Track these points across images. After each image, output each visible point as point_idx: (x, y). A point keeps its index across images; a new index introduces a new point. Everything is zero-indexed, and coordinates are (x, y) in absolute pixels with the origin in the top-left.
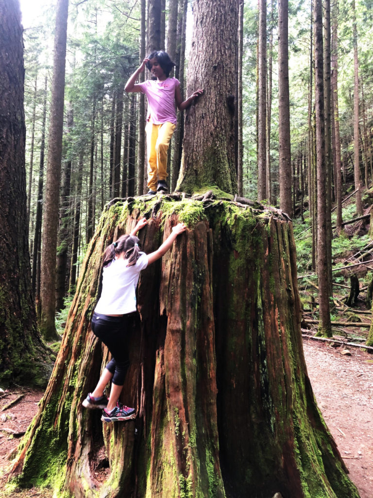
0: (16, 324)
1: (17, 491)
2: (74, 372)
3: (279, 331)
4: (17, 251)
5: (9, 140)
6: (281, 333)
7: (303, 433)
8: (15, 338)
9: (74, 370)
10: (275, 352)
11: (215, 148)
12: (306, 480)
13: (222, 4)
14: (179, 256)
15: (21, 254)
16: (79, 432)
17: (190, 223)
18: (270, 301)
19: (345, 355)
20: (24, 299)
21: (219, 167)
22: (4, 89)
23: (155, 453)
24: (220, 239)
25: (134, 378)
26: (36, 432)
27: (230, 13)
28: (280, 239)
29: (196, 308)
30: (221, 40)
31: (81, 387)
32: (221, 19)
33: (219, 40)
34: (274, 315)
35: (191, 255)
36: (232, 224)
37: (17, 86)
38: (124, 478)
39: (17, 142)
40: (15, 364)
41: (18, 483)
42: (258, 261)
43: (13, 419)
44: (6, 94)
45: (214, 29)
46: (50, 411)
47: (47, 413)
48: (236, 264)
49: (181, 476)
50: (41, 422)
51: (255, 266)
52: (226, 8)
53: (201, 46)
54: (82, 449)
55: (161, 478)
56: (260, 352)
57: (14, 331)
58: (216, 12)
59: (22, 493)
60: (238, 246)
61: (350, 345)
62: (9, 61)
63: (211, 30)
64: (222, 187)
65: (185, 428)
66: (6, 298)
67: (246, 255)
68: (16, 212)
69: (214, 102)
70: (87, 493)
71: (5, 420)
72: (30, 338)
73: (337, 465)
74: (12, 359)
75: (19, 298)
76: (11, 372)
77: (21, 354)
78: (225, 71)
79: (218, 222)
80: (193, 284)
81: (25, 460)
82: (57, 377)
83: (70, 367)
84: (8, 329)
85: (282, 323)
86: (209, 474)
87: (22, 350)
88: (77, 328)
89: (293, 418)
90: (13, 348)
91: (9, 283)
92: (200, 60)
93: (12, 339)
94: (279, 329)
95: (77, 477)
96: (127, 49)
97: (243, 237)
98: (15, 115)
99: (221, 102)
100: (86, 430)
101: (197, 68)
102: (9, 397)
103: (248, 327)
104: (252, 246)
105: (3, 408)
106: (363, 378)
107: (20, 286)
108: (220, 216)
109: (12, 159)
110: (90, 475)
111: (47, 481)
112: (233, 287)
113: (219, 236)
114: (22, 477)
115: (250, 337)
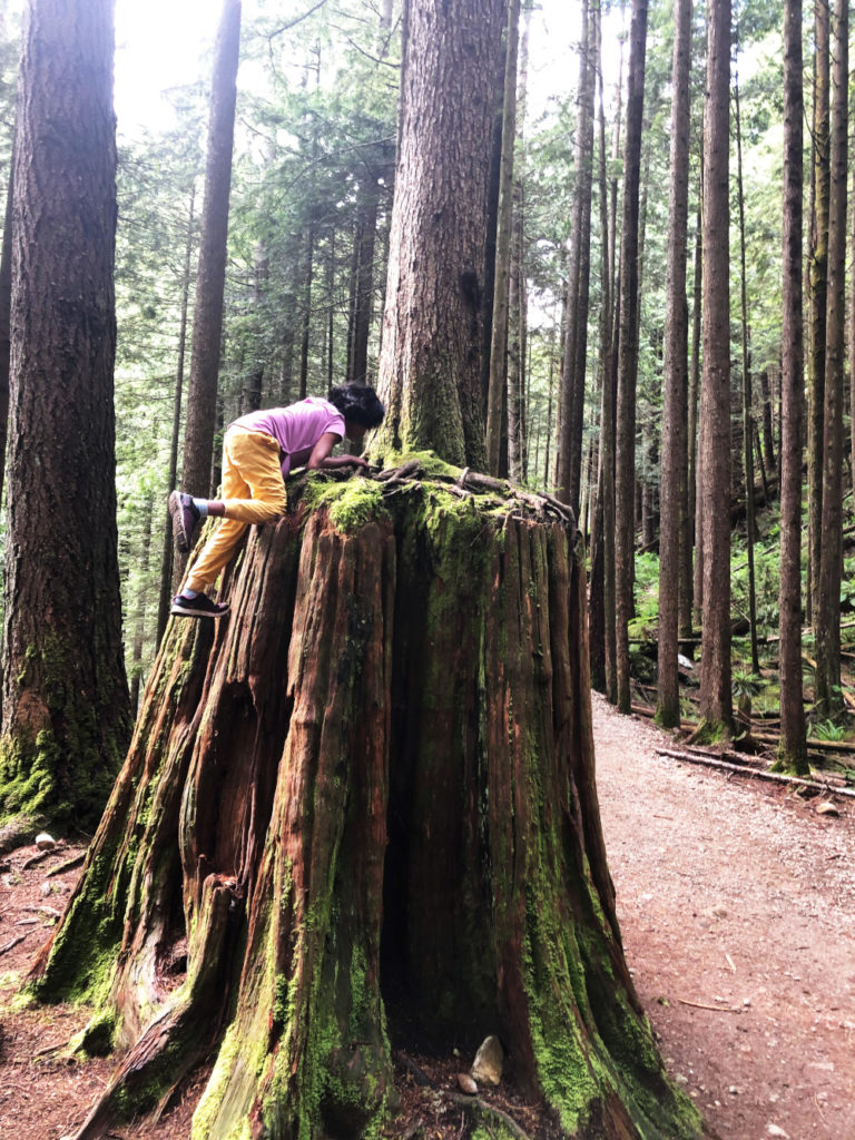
0: (85, 713)
1: (32, 1007)
2: (146, 800)
3: (510, 732)
4: (91, 569)
5: (80, 348)
6: (511, 736)
7: (543, 928)
8: (82, 741)
9: (147, 794)
10: (499, 772)
11: (433, 376)
12: (540, 1013)
13: (454, 91)
14: (321, 587)
15: (99, 575)
16: (143, 908)
17: (350, 524)
18: (497, 674)
19: (824, 813)
20: (103, 664)
21: (440, 413)
22: (73, 248)
23: (253, 942)
24: (413, 556)
25: (240, 812)
26: (75, 904)
27: (472, 108)
28: (525, 556)
29: (351, 683)
30: (450, 161)
31: (155, 826)
32: (452, 121)
33: (446, 161)
34: (504, 702)
35: (346, 586)
36: (435, 527)
37: (99, 240)
38: (201, 984)
39: (96, 352)
40: (80, 791)
41: (35, 993)
42: (482, 599)
43: (62, 892)
44: (77, 258)
45: (437, 141)
46: (102, 868)
47: (95, 872)
48: (439, 603)
49: (280, 976)
50: (85, 887)
51: (477, 608)
52: (464, 97)
53: (414, 174)
54: (146, 936)
55: (259, 984)
56: (479, 773)
57: (80, 726)
58: (442, 108)
59: (40, 1011)
60: (443, 570)
61: (843, 794)
62: (84, 193)
63: (433, 142)
64: (443, 453)
65: (299, 897)
66: (68, 661)
67: (459, 586)
68: (90, 493)
69: (434, 286)
70: (143, 1009)
71: (47, 892)
72: (114, 742)
73: (617, 996)
74: (75, 780)
75: (94, 663)
76: (72, 806)
77: (93, 773)
78: (457, 222)
79: (411, 523)
80: (347, 639)
81: (52, 953)
82: (116, 807)
83: (141, 789)
84: (68, 723)
85: (518, 719)
86: (355, 988)
87: (95, 765)
88: (155, 718)
89: (528, 899)
90: (79, 759)
91: (72, 632)
92: (411, 200)
93: (76, 741)
94: (510, 728)
95: (130, 983)
96: (379, 126)
97: (454, 552)
98: (94, 300)
99: (447, 284)
100: (158, 903)
101: (405, 218)
102: (63, 853)
103: (461, 724)
104: (471, 569)
105: (49, 872)
106: (840, 863)
107: (97, 638)
108: (415, 512)
109: (85, 386)
110: (153, 980)
111: (88, 994)
112: (432, 647)
113: (413, 550)
114: (43, 983)
115: (464, 744)
